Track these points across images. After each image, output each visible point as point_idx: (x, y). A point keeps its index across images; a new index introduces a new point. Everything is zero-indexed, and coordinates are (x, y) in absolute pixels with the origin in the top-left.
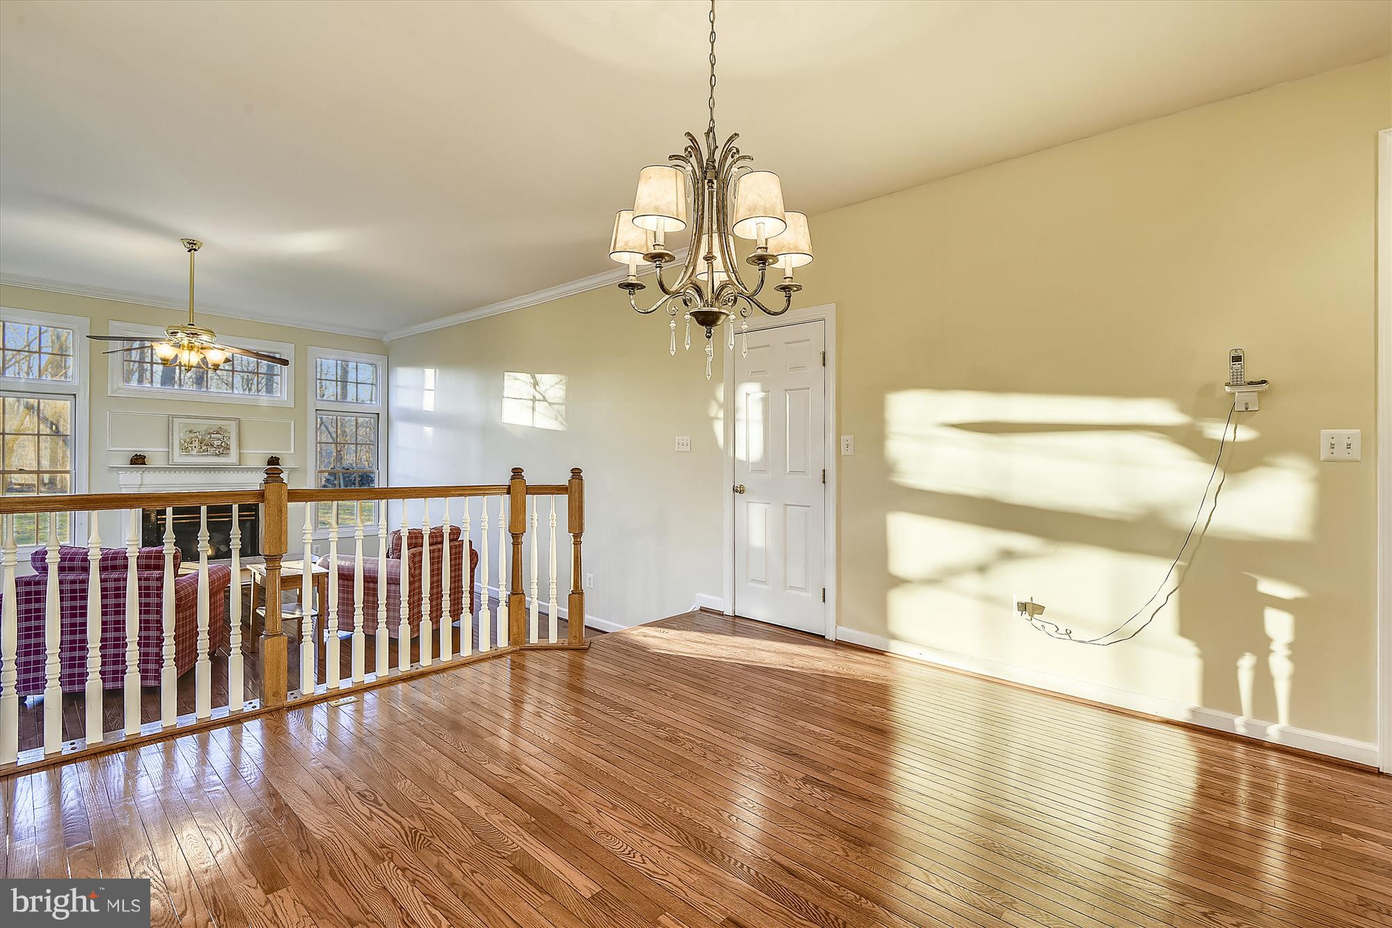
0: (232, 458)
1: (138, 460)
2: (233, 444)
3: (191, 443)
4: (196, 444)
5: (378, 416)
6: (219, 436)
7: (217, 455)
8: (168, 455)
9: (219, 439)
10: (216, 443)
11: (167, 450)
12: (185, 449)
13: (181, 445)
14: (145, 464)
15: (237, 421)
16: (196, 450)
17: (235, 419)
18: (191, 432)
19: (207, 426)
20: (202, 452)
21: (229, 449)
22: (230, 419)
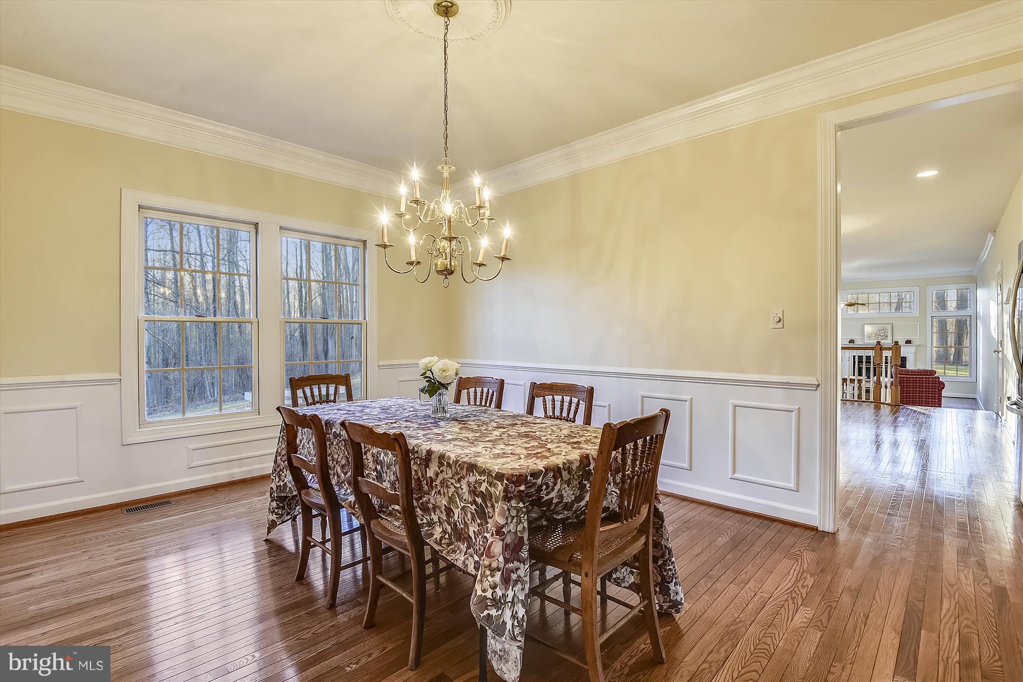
0: (889, 341)
2: (889, 334)
5: (971, 317)
6: (883, 331)
7: (882, 339)
11: (862, 337)
12: (869, 337)
14: (854, 343)
15: (892, 325)
20: (876, 338)
21: (887, 337)
22: (888, 324)
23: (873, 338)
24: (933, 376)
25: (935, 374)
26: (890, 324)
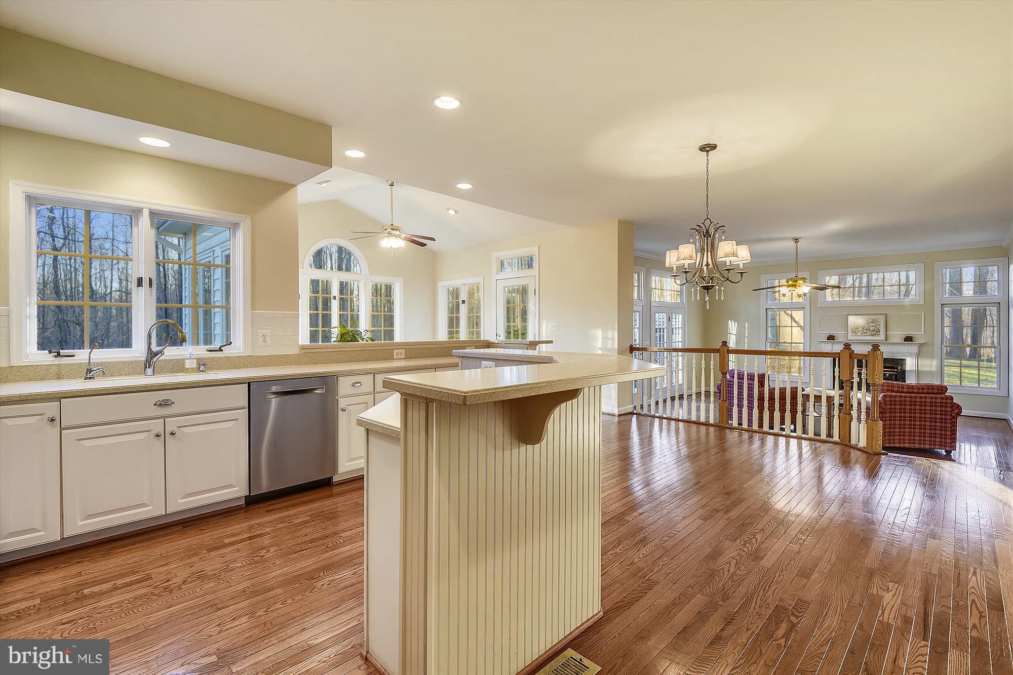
0: (881, 337)
1: (831, 338)
2: (882, 328)
3: (858, 329)
4: (860, 329)
5: (1000, 305)
6: (873, 324)
7: (873, 335)
9: (873, 327)
11: (845, 333)
12: (854, 332)
13: (853, 330)
14: (834, 340)
15: (885, 315)
16: (860, 332)
20: (864, 334)
21: (880, 332)
22: (880, 314)
23: (859, 334)
24: (943, 396)
25: (946, 391)
26: (883, 314)
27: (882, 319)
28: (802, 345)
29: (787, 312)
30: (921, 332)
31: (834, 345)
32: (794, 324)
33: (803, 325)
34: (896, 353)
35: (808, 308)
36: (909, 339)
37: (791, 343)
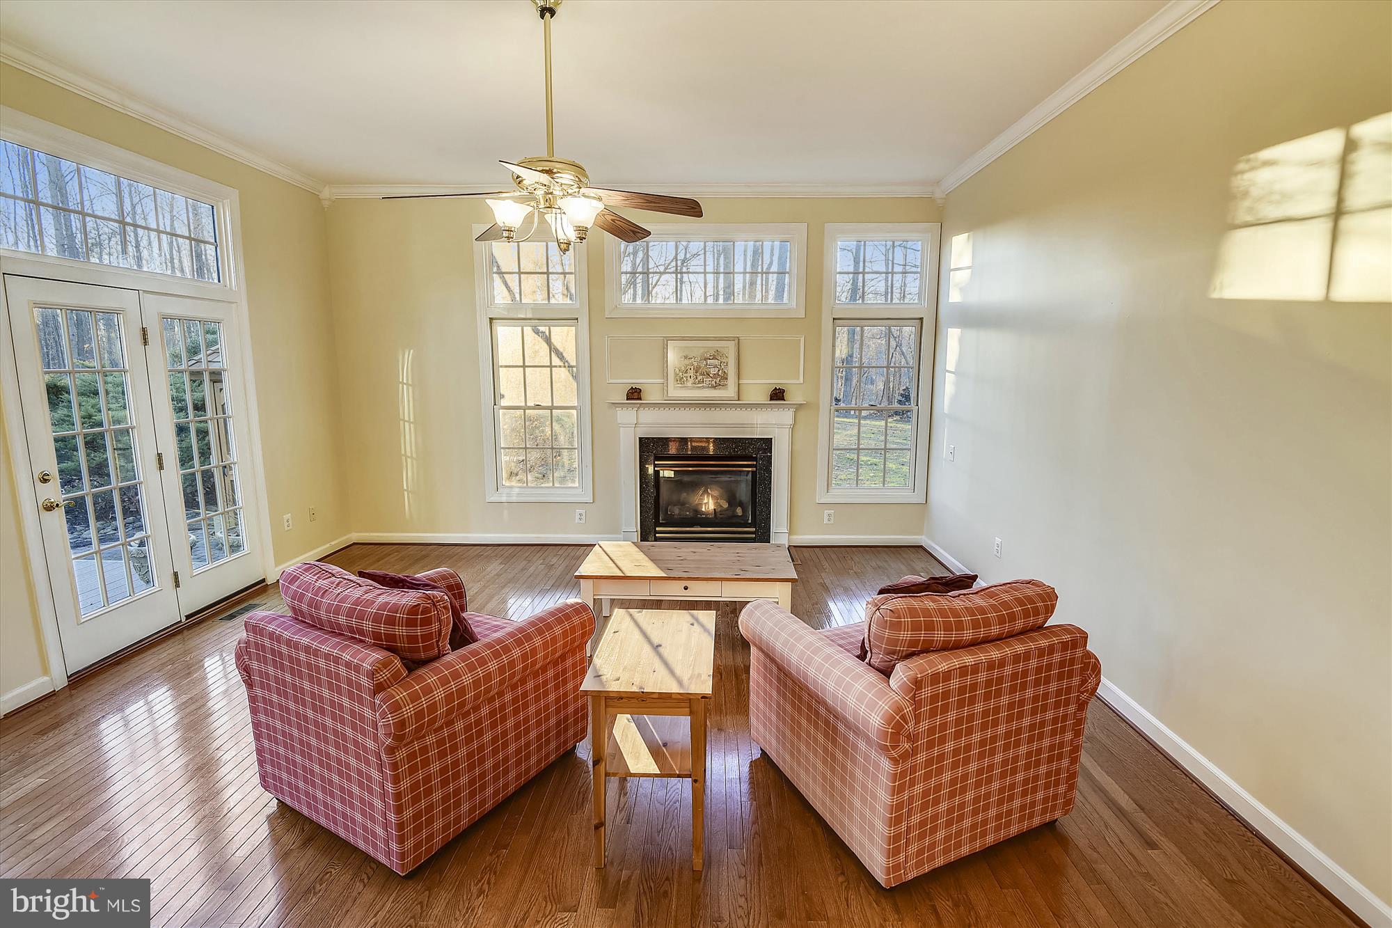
0: (729, 392)
1: (634, 394)
2: (731, 371)
3: (686, 372)
4: (691, 373)
5: (922, 323)
6: (716, 362)
7: (714, 387)
8: (664, 386)
9: (715, 366)
10: (713, 371)
11: (661, 381)
12: (680, 380)
13: (676, 375)
14: (641, 399)
15: (736, 341)
16: (691, 381)
17: (733, 339)
18: (686, 357)
19: (702, 350)
20: (698, 383)
21: (727, 379)
22: (728, 339)
23: (689, 384)
27: (730, 349)
28: (574, 412)
29: (542, 329)
30: (798, 379)
31: (641, 411)
32: (556, 361)
33: (573, 363)
34: (742, 426)
35: (584, 322)
36: (778, 395)
37: (551, 408)
